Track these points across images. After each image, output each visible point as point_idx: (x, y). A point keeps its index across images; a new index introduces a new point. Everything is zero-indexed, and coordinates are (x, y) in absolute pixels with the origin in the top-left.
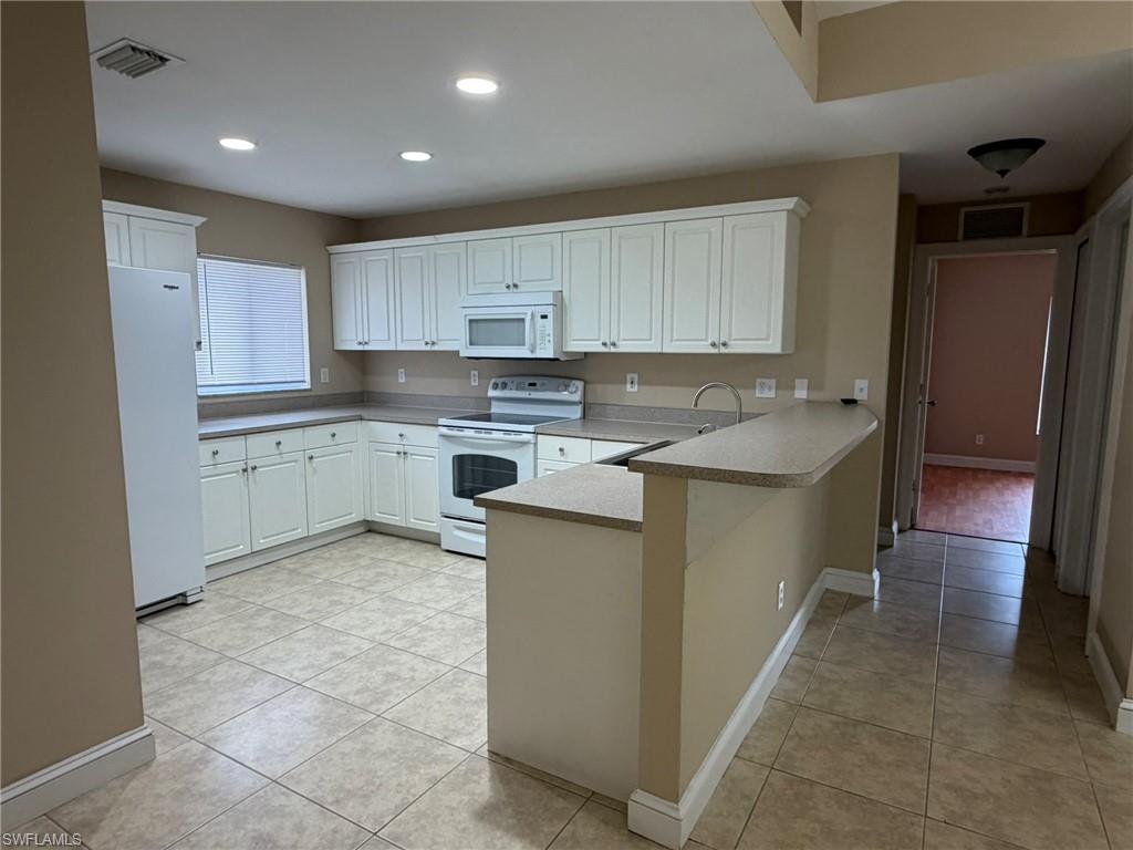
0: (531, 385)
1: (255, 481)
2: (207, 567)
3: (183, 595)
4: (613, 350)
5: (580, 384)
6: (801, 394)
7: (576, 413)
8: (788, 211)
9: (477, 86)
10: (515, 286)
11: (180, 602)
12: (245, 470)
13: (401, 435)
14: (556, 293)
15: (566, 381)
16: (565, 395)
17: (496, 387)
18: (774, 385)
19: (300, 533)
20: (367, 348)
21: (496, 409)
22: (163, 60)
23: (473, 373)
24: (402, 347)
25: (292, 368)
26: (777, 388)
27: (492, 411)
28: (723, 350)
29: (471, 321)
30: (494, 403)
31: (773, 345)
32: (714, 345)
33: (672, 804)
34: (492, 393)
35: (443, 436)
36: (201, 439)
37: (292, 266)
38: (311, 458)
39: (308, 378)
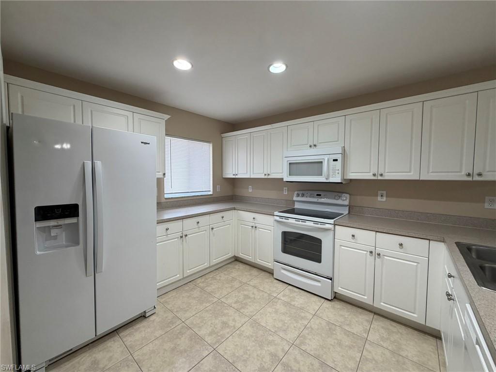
0: (317, 195)
1: (186, 242)
2: (158, 289)
3: (145, 312)
4: (381, 178)
5: (347, 196)
7: (345, 211)
10: (315, 146)
12: (181, 237)
13: (254, 218)
14: (342, 148)
15: (340, 194)
16: (339, 202)
17: (298, 195)
19: (206, 265)
20: (237, 177)
21: (297, 206)
23: (285, 188)
24: (253, 177)
27: (296, 207)
29: (290, 164)
30: (296, 203)
32: (468, 175)
34: (295, 198)
35: (276, 221)
36: (158, 223)
37: (207, 142)
38: (212, 229)
39: (211, 190)
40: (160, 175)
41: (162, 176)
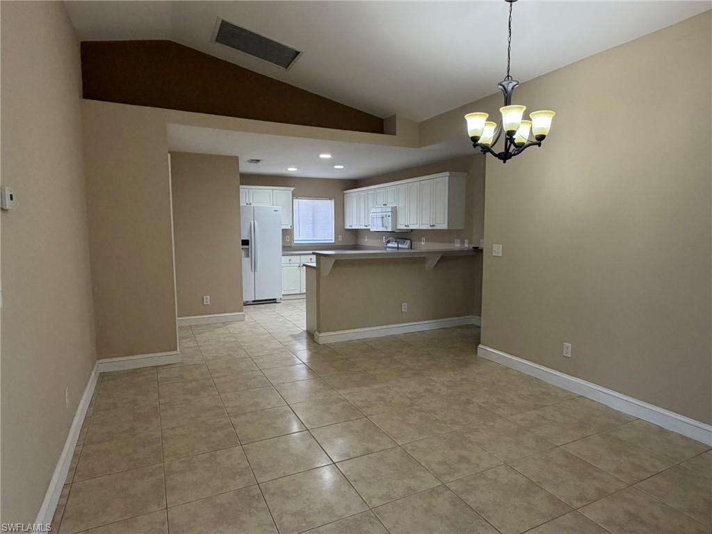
2: (284, 295)
3: (275, 299)
4: (409, 228)
5: (409, 242)
6: (466, 245)
8: (448, 176)
9: (325, 156)
10: (386, 205)
11: (273, 301)
12: (300, 266)
14: (393, 208)
15: (405, 240)
16: (403, 246)
18: (460, 242)
20: (352, 228)
22: (259, 161)
24: (361, 228)
28: (434, 228)
29: (373, 218)
31: (445, 226)
32: (431, 226)
33: (319, 333)
36: (283, 255)
39: (334, 239)
40: (288, 227)
41: (290, 228)
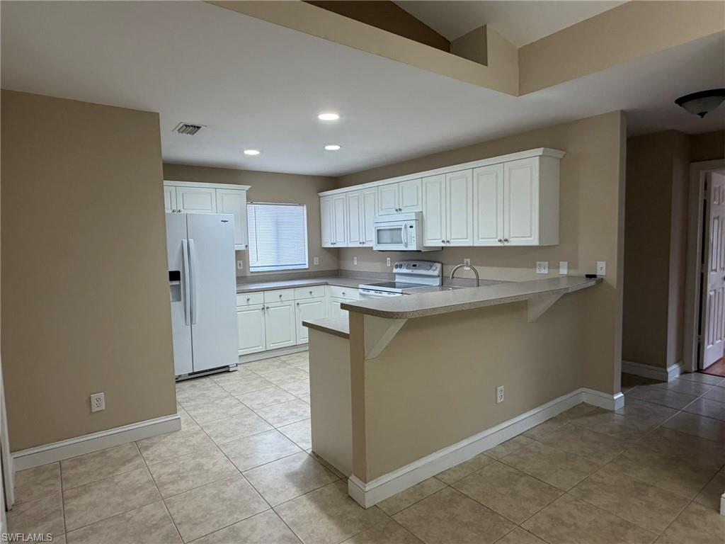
0: (414, 266)
1: (268, 314)
2: (240, 356)
3: (228, 366)
4: (448, 245)
5: (439, 265)
6: (564, 271)
7: (437, 282)
8: (540, 156)
9: (329, 117)
10: (400, 210)
11: (225, 370)
12: (263, 309)
13: (343, 293)
14: (417, 214)
15: (432, 264)
16: (430, 273)
17: (397, 267)
18: (547, 266)
19: (292, 343)
20: (336, 246)
22: (199, 128)
23: (388, 259)
24: (350, 246)
25: (299, 257)
26: (549, 268)
27: (397, 280)
28: (506, 244)
29: (377, 230)
30: (397, 276)
31: (534, 241)
32: (500, 241)
33: (364, 484)
34: (395, 271)
35: (361, 294)
36: (238, 293)
37: (300, 205)
38: (298, 304)
39: (307, 263)
40: (242, 248)
41: (244, 249)
